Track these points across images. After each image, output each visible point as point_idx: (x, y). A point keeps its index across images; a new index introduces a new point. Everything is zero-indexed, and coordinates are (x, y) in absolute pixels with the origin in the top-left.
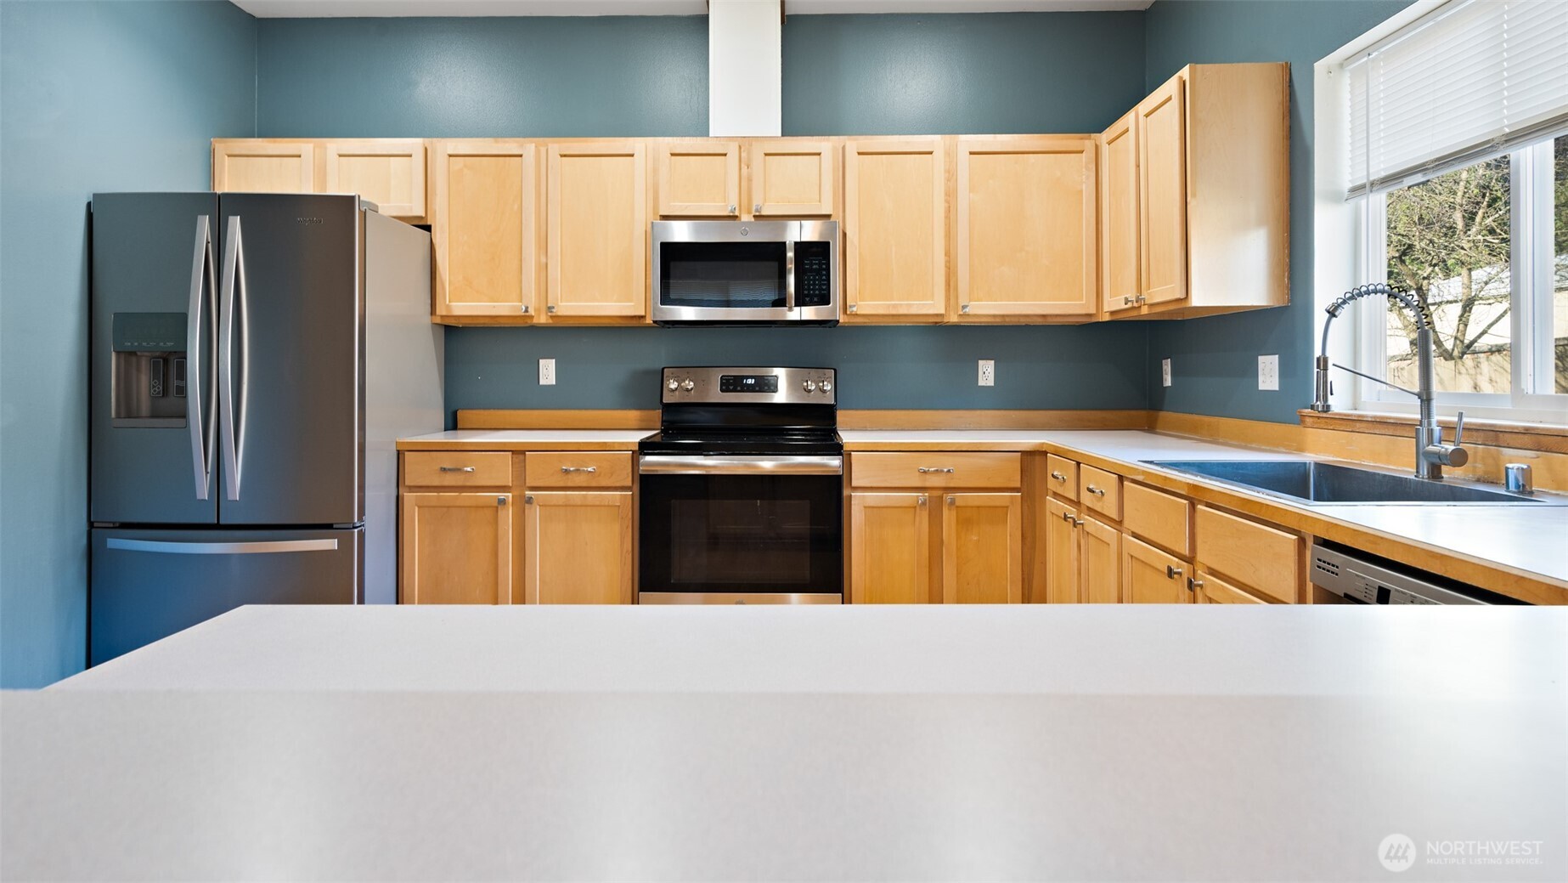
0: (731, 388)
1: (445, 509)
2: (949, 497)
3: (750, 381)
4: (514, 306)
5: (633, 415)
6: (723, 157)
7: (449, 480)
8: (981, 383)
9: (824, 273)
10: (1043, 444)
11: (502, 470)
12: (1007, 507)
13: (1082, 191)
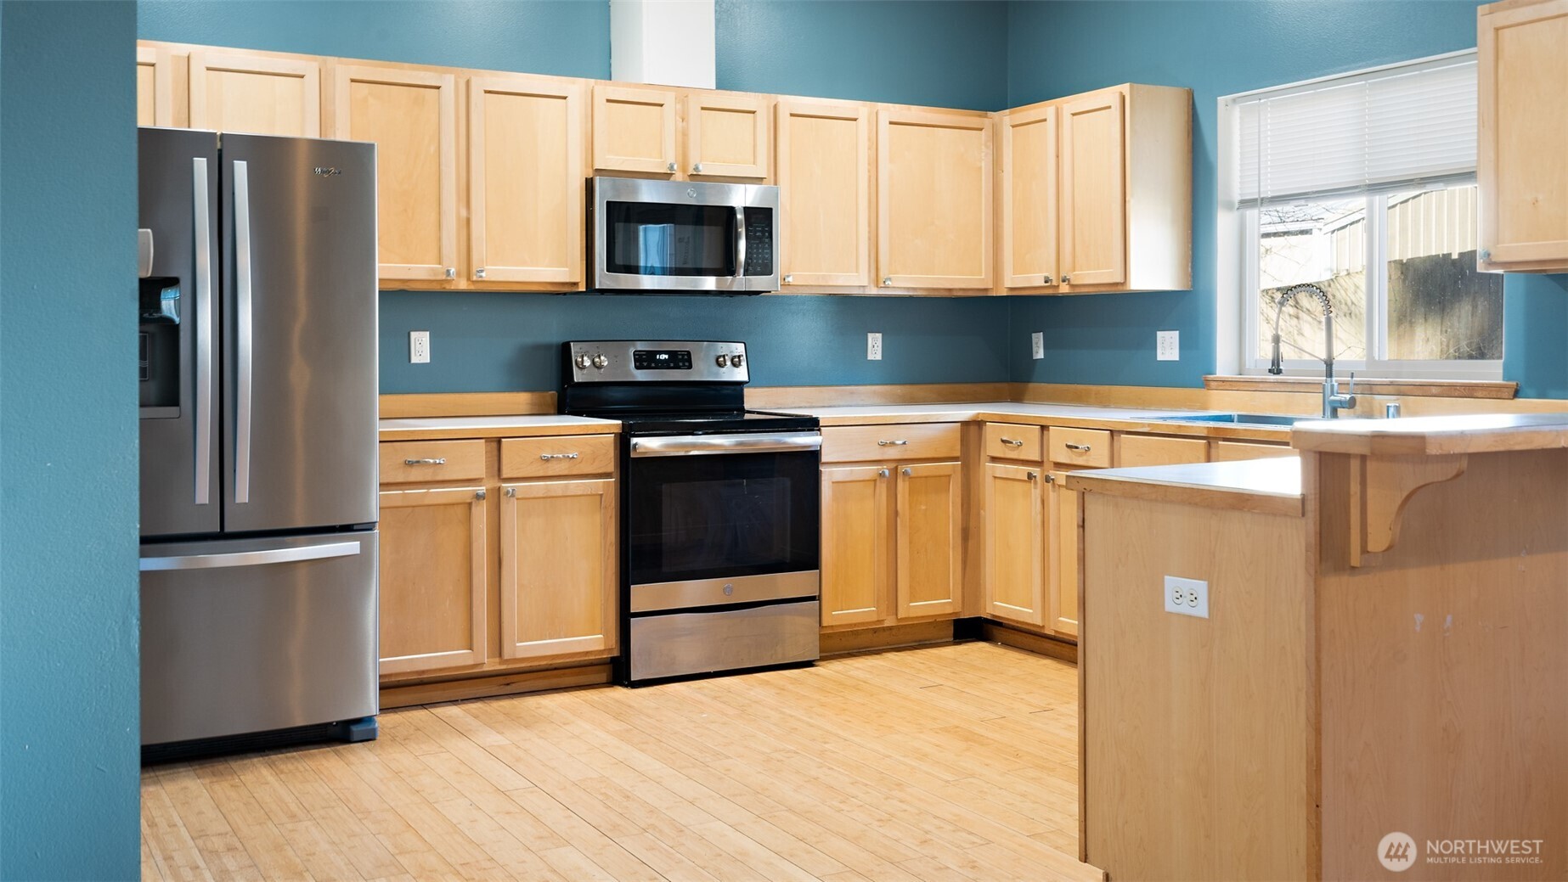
0: (645, 364)
1: (410, 510)
2: (903, 468)
3: (664, 357)
4: (432, 269)
5: (523, 399)
6: (659, 108)
7: (415, 474)
8: (870, 357)
9: (767, 240)
10: (979, 414)
11: (475, 461)
12: (949, 476)
13: (981, 168)
